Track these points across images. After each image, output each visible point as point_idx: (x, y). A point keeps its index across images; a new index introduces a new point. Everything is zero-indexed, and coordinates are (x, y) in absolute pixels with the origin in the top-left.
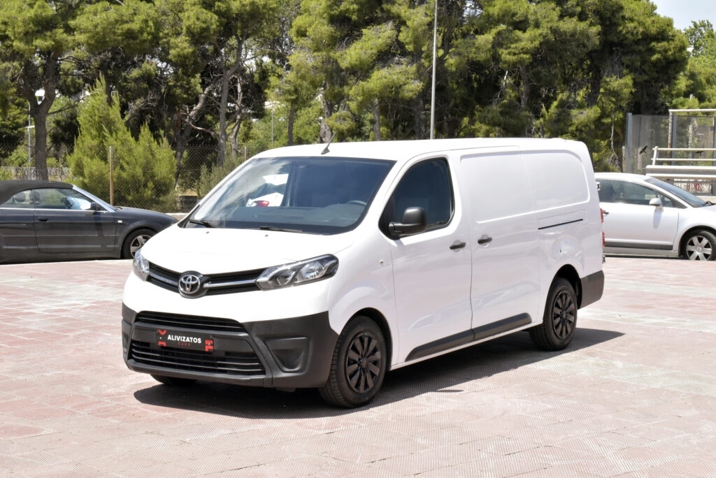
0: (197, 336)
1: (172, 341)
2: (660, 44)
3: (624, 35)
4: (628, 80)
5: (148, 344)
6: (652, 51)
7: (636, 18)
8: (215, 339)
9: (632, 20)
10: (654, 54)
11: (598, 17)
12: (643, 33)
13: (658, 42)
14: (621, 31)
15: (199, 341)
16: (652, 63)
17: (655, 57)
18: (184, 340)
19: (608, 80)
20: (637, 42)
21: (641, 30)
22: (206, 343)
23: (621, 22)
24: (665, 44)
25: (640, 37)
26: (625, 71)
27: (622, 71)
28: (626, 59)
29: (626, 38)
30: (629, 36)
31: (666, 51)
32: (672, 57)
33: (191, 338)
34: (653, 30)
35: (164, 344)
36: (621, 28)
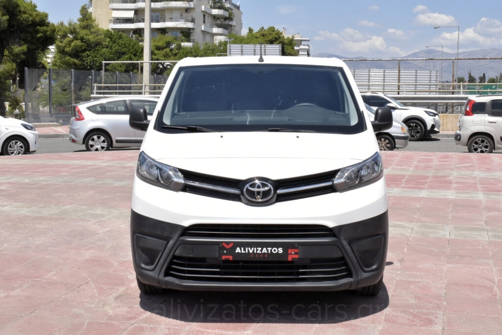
0: (277, 245)
1: (241, 253)
2: (42, 28)
3: (21, 21)
4: (24, 48)
5: (203, 260)
6: (38, 32)
7: (27, 12)
8: (300, 247)
9: (25, 13)
10: (39, 33)
11: (5, 10)
12: (32, 21)
13: (41, 27)
14: (19, 19)
15: (281, 250)
16: (37, 38)
17: (39, 35)
18: (258, 252)
19: (13, 47)
20: (29, 26)
21: (31, 19)
22: (289, 252)
23: (19, 14)
24: (45, 28)
25: (30, 23)
26: (22, 42)
27: (20, 42)
28: (23, 36)
29: (22, 23)
30: (23, 22)
31: (46, 32)
32: (49, 36)
33: (269, 249)
34: (37, 19)
35: (231, 258)
36: (19, 17)
